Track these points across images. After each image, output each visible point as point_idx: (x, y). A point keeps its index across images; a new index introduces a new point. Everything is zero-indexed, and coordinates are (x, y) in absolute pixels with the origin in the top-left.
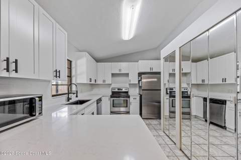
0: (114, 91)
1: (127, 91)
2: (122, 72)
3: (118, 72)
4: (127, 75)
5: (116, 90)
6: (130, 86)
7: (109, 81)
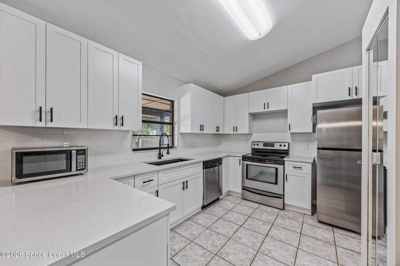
0: (256, 147)
1: (286, 148)
2: (270, 109)
3: (262, 110)
4: (284, 113)
5: (261, 146)
6: (293, 140)
7: (244, 129)
